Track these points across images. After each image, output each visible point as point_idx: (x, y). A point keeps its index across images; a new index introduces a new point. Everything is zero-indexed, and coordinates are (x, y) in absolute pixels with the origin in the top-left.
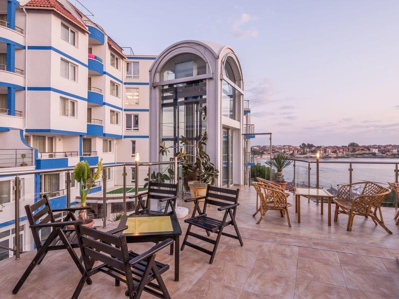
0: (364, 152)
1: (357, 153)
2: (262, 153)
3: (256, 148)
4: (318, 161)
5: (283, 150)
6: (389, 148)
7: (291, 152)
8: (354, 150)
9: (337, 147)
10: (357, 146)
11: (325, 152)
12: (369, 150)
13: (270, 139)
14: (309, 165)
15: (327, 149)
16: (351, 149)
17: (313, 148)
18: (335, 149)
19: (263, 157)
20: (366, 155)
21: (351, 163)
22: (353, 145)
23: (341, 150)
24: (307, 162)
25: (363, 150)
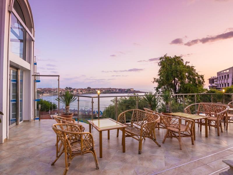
0: (93, 91)
1: (90, 92)
2: (43, 93)
3: (39, 89)
4: (99, 96)
5: (56, 91)
6: (102, 89)
7: (61, 92)
8: (89, 91)
9: (82, 89)
10: (90, 88)
11: (77, 92)
12: (95, 90)
13: (58, 80)
14: (92, 100)
15: (78, 90)
16: (88, 90)
17: (72, 90)
18: (82, 90)
19: (44, 95)
20: (94, 93)
21: (116, 97)
22: (89, 88)
23: (84, 91)
24: (90, 97)
25: (93, 90)
